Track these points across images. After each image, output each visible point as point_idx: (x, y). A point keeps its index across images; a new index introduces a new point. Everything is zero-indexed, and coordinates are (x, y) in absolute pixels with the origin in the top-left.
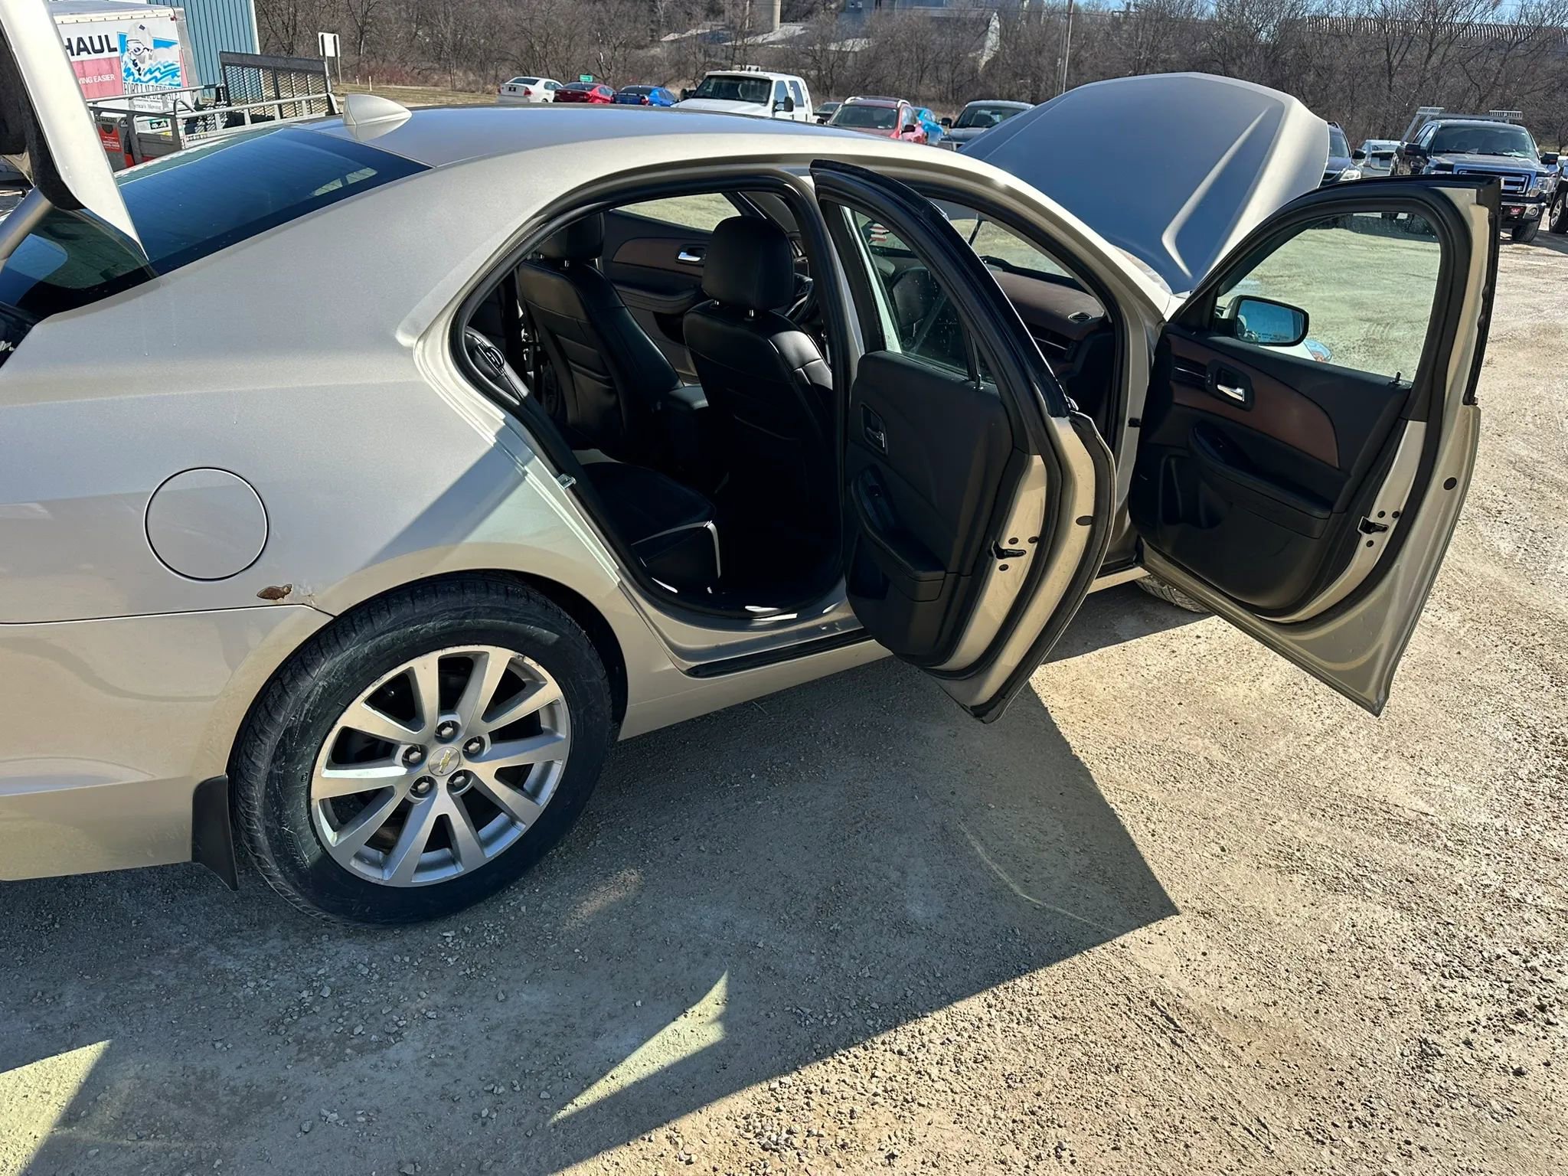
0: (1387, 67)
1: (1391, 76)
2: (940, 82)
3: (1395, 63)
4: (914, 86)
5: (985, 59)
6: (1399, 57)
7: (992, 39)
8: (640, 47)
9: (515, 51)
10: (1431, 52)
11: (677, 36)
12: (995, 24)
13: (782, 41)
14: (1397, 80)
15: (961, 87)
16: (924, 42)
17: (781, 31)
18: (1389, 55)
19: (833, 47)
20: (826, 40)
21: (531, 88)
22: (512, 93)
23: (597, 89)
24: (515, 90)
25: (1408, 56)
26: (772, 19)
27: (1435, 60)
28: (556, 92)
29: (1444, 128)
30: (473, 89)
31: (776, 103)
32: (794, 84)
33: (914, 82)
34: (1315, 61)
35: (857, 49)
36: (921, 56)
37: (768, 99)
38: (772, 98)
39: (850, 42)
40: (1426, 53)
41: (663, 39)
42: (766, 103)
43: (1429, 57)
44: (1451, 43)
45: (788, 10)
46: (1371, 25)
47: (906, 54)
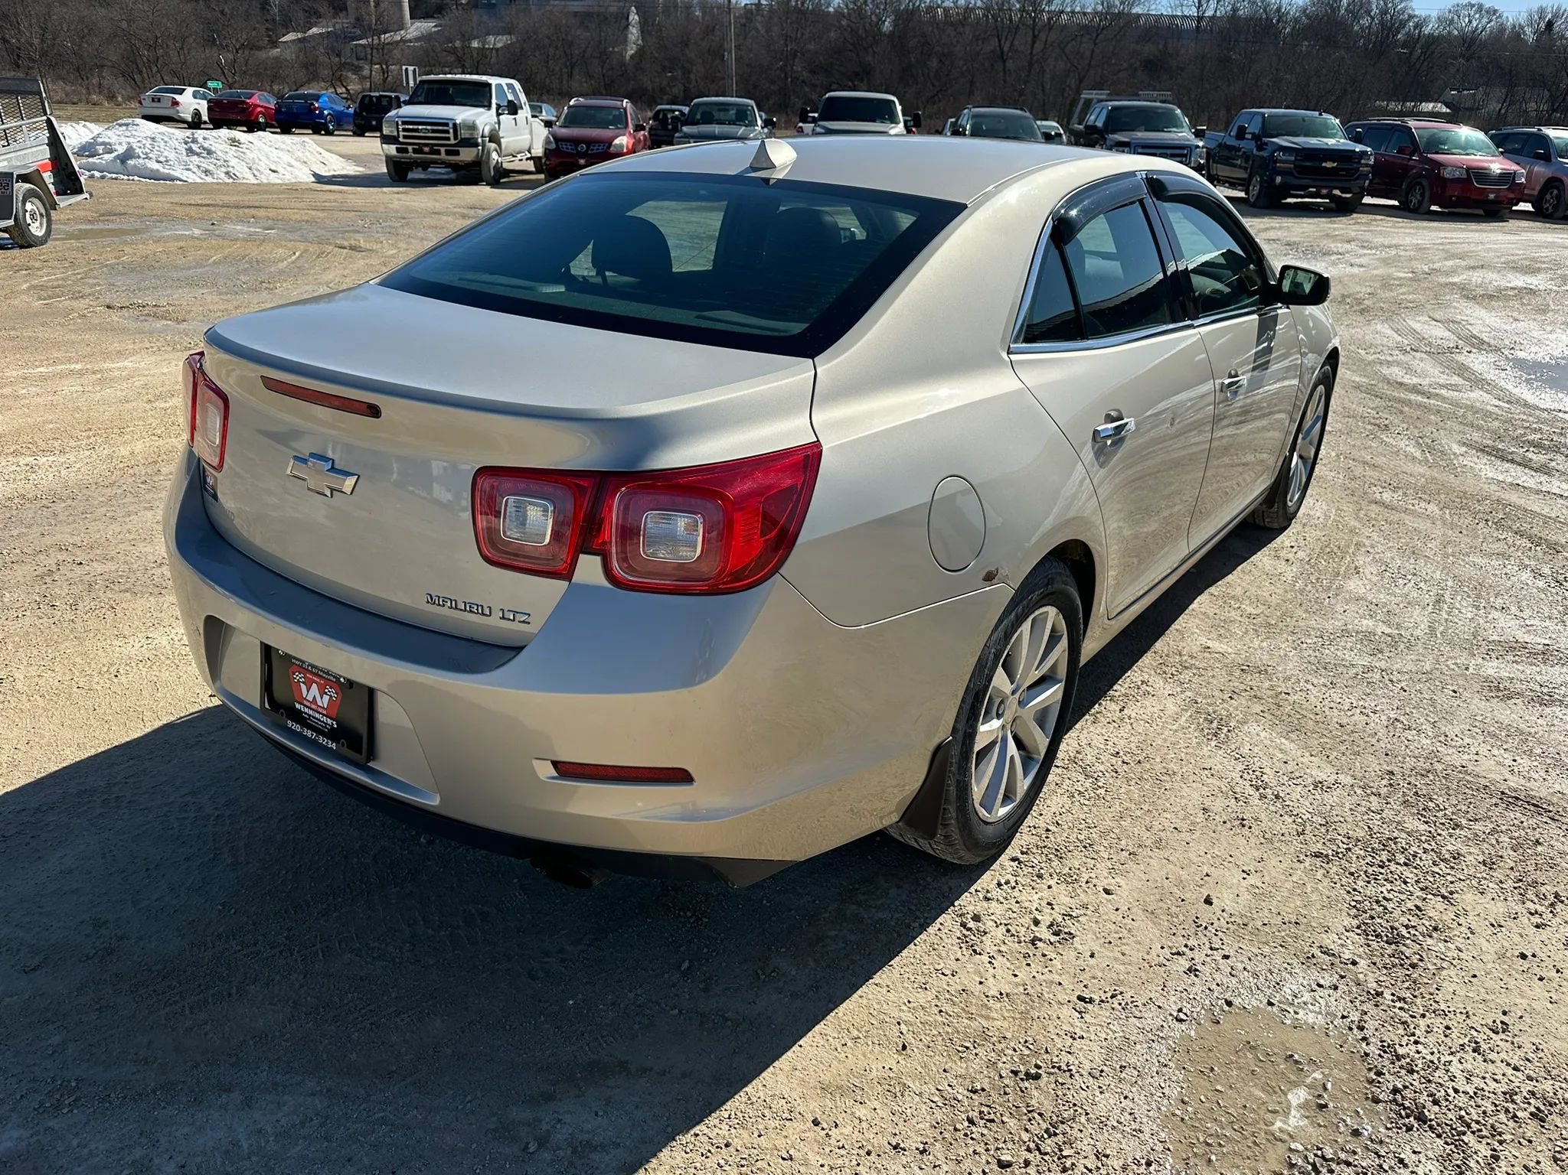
0: (999, 52)
1: (1004, 61)
2: (591, 77)
3: (1006, 49)
4: (565, 82)
5: (631, 52)
6: (1008, 43)
7: (634, 33)
8: (259, 49)
9: (114, 56)
10: (1035, 37)
11: (300, 35)
12: (634, 17)
13: (417, 39)
14: (1010, 64)
15: (613, 81)
16: (569, 38)
17: (416, 29)
18: (1000, 41)
19: (475, 44)
20: (467, 38)
21: (178, 97)
22: (155, 104)
23: (256, 96)
24: (159, 100)
25: (1016, 43)
26: (402, 17)
27: (1039, 46)
28: (209, 102)
29: (1114, 109)
30: (75, 100)
31: (499, 107)
32: (510, 86)
33: (565, 77)
34: (938, 49)
35: (499, 45)
36: (568, 52)
37: (490, 103)
38: (494, 101)
39: (491, 39)
40: (1030, 40)
41: (283, 39)
42: (489, 107)
43: (1034, 43)
44: (1050, 29)
45: (416, 6)
46: (979, 12)
47: (552, 51)
